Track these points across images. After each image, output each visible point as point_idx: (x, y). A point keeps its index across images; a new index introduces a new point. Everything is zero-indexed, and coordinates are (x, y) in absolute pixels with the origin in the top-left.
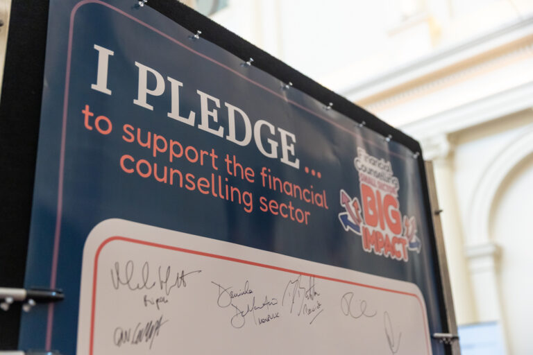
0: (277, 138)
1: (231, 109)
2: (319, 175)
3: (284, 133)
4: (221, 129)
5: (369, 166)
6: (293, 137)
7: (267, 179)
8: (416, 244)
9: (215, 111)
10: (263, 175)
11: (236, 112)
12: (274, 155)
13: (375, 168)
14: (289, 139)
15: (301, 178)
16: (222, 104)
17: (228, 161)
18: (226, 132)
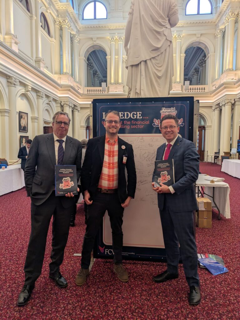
0: (137, 114)
1: (126, 113)
2: (148, 118)
3: (138, 113)
4: (123, 117)
5: (166, 111)
6: (141, 113)
7: (133, 123)
8: (182, 124)
9: (122, 115)
10: (132, 122)
11: (127, 113)
12: (135, 117)
13: (169, 111)
14: (140, 114)
15: (142, 120)
16: (124, 113)
17: (124, 122)
18: (124, 117)
